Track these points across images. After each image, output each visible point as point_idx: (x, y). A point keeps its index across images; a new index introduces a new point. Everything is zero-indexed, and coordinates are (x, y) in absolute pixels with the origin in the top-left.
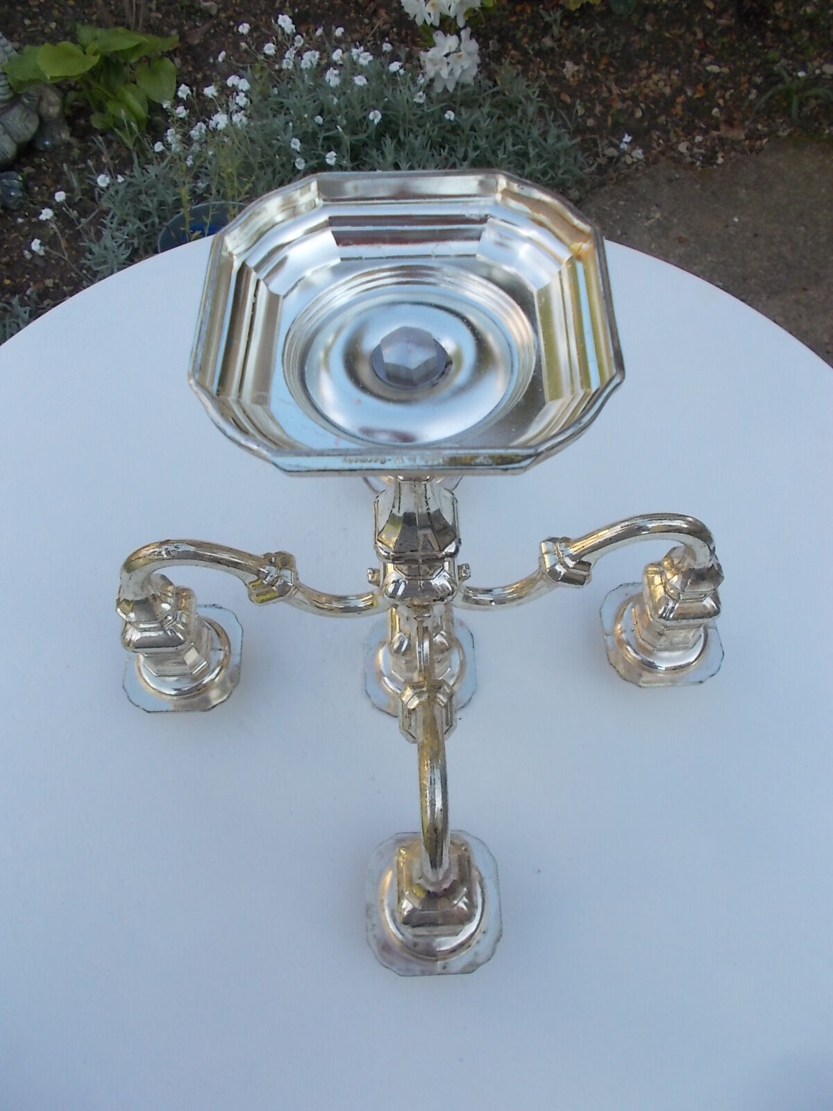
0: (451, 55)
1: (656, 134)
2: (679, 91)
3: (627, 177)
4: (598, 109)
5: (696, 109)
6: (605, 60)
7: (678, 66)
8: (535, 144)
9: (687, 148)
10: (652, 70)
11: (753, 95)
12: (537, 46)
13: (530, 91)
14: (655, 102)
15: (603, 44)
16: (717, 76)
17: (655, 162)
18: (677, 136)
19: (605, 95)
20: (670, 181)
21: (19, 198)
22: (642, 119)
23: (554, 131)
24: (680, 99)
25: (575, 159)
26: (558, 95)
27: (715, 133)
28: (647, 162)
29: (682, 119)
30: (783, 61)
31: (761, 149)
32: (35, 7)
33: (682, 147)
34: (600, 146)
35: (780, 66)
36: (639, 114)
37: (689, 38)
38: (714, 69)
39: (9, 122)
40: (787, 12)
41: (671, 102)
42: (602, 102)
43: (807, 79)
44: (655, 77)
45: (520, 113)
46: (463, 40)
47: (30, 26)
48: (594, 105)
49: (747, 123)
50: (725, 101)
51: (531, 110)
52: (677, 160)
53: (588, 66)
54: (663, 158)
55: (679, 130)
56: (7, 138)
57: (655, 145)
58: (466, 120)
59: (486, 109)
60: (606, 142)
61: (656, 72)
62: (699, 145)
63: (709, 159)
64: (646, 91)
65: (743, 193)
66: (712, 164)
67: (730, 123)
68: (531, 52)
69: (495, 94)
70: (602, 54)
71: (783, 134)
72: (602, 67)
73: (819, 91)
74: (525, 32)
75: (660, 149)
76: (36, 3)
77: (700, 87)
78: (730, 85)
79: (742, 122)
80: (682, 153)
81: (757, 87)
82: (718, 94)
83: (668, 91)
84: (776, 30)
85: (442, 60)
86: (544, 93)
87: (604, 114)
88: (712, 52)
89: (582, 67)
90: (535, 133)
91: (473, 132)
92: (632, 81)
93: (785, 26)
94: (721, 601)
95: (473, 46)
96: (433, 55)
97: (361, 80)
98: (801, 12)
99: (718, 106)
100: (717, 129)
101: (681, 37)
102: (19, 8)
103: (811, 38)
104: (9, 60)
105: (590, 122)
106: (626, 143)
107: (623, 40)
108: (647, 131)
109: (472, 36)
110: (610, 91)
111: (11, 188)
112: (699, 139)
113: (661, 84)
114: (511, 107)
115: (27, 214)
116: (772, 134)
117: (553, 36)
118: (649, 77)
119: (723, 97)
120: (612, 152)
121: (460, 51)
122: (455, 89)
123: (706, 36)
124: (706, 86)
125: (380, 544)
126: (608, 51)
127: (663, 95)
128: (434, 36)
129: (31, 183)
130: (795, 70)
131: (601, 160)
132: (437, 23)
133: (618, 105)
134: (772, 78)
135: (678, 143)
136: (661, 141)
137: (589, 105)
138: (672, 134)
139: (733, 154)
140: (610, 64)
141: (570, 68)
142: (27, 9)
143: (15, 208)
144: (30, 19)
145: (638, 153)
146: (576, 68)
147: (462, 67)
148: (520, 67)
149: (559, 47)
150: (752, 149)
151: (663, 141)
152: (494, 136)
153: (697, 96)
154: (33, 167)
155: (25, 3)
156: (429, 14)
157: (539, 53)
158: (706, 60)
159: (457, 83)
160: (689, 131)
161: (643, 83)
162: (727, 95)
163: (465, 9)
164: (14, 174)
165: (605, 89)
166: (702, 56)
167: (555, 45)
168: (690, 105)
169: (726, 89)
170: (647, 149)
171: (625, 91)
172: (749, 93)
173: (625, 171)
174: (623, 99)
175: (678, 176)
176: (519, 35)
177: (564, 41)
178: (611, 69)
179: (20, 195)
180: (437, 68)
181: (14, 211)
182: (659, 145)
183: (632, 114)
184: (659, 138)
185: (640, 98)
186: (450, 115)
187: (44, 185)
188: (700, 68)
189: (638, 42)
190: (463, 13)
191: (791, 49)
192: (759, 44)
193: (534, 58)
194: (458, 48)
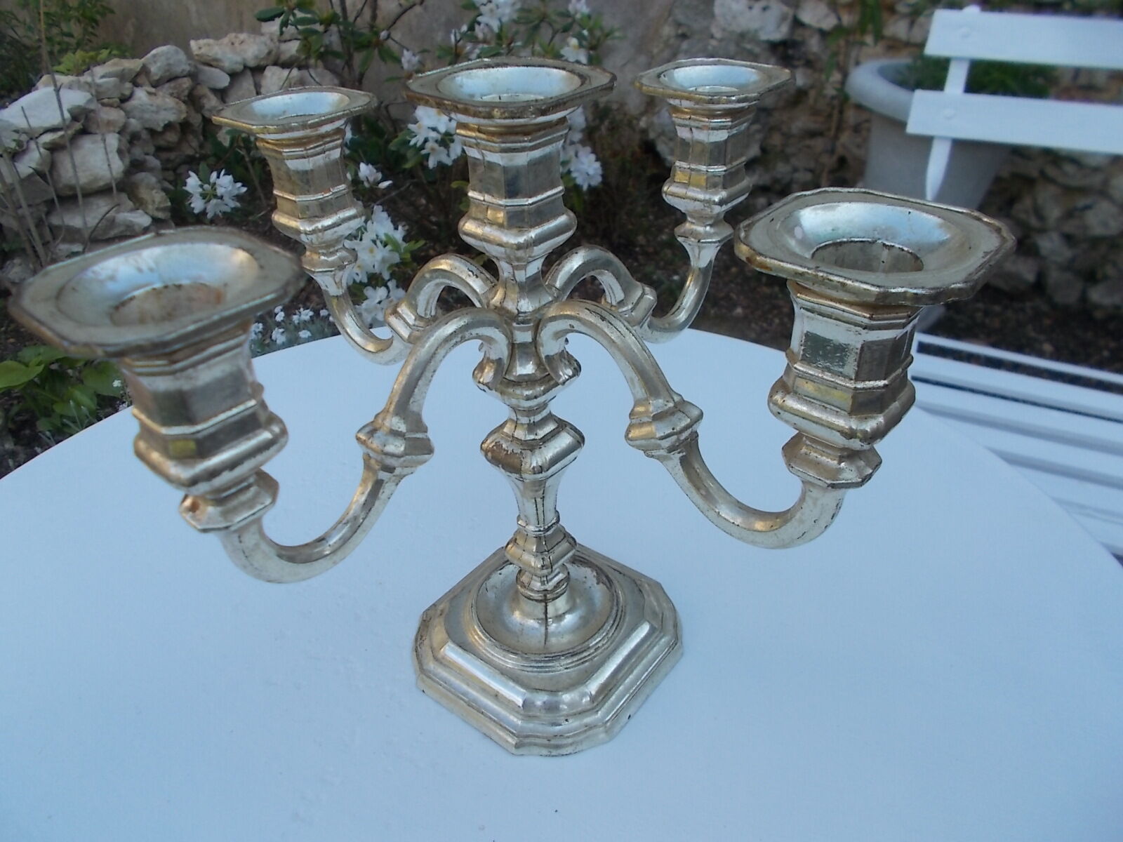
0: (383, 302)
30: (659, 272)
40: (648, 241)
46: (391, 288)
84: (646, 254)
85: (376, 308)
93: (651, 250)
96: (367, 305)
97: (305, 334)
98: (659, 239)
109: (397, 285)
121: (390, 297)
128: (365, 291)
130: (670, 276)
132: (365, 280)
134: (655, 284)
156: (357, 274)
163: (387, 265)
180: (373, 315)
188: (595, 288)
190: (386, 269)
191: (662, 264)
192: (635, 264)
193: (455, 305)
194: (388, 297)
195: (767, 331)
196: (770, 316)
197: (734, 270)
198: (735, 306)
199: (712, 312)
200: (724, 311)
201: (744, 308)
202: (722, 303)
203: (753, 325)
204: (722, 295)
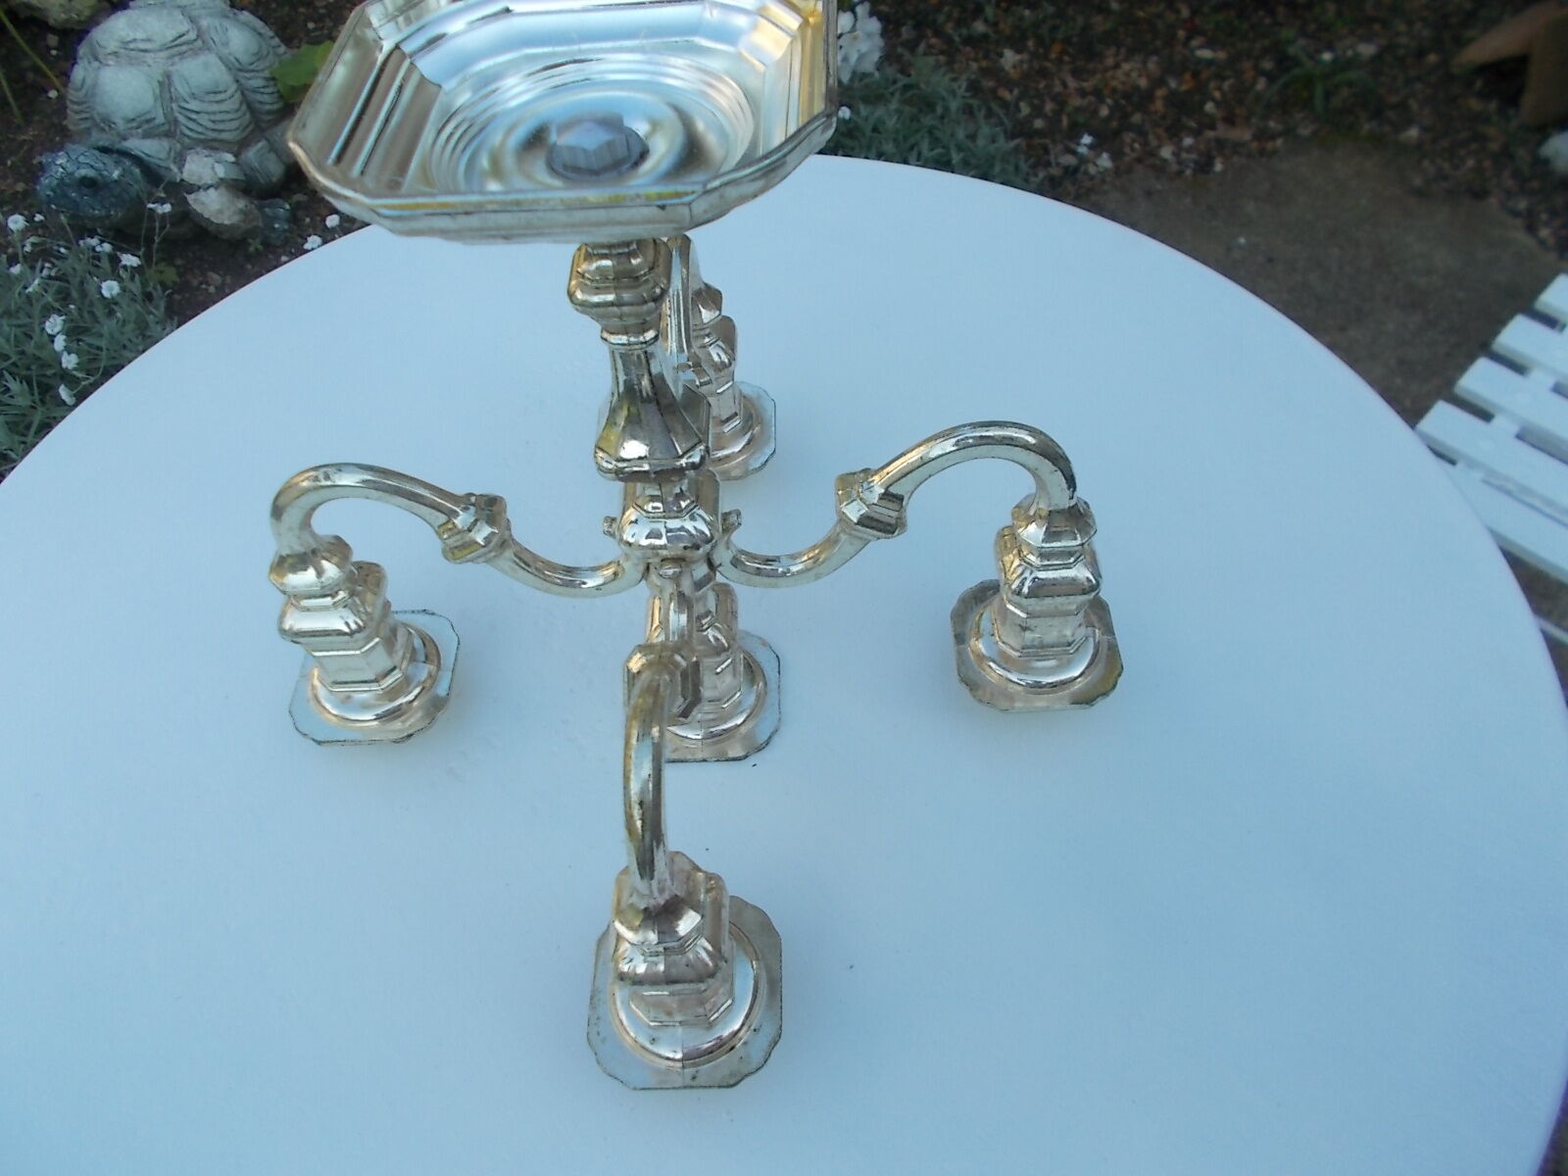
0: (844, 37)
1: (1128, 137)
2: (1160, 82)
3: (1090, 190)
4: (1049, 107)
5: (1184, 107)
6: (1056, 48)
7: (1156, 52)
8: (960, 148)
9: (1174, 154)
10: (1121, 57)
11: (1261, 84)
12: (964, 32)
13: (955, 85)
14: (1127, 96)
15: (1054, 28)
16: (1210, 63)
17: (1129, 171)
18: (1159, 138)
19: (1058, 88)
20: (1149, 194)
21: (285, 231)
22: (1109, 118)
23: (985, 130)
24: (1160, 93)
25: (1017, 168)
26: (994, 91)
27: (1210, 134)
28: (1117, 172)
29: (1164, 117)
30: (1302, 42)
31: (1275, 152)
32: (322, 7)
33: (1166, 152)
34: (1052, 152)
35: (1297, 48)
36: (1104, 112)
37: (1171, 17)
38: (1206, 54)
39: (277, 138)
41: (1148, 97)
42: (1054, 98)
43: (1335, 61)
44: (1126, 66)
45: (939, 110)
46: (859, 18)
47: (315, 30)
48: (1043, 102)
49: (1254, 120)
50: (1223, 94)
51: (954, 105)
52: (1160, 169)
53: (1034, 55)
54: (1139, 168)
55: (1160, 131)
56: (273, 156)
57: (1127, 150)
58: (866, 119)
59: (894, 105)
60: (1060, 147)
61: (1127, 60)
62: (1189, 150)
63: (1204, 166)
64: (1114, 83)
65: (1250, 207)
66: (1207, 172)
67: (1230, 121)
68: (957, 39)
69: (906, 88)
70: (1053, 41)
71: (1305, 131)
72: (1053, 56)
73: (1353, 75)
74: (949, 17)
75: (1134, 155)
76: (324, 3)
77: (1187, 76)
78: (1228, 73)
79: (1247, 119)
80: (1165, 160)
81: (1264, 73)
82: (1212, 85)
83: (1143, 83)
86: (974, 88)
87: (1058, 113)
88: (1201, 33)
89: (1025, 56)
90: (961, 134)
91: (875, 135)
92: (1094, 72)
94: (1103, 574)
95: (874, 25)
99: (1213, 99)
100: (1212, 127)
101: (1159, 16)
102: (302, 10)
103: (1339, 14)
104: (280, 63)
105: (1039, 124)
106: (1085, 145)
107: (1080, 21)
108: (1117, 133)
109: (872, 14)
110: (1065, 85)
111: (276, 218)
112: (1188, 141)
113: (1134, 75)
114: (927, 104)
115: (293, 251)
116: (1289, 132)
117: (986, 21)
118: (1117, 66)
119: (1219, 88)
120: (1069, 160)
121: (855, 31)
122: (851, 80)
123: (1194, 12)
124: (1195, 75)
125: (601, 454)
126: (1060, 36)
127: (1137, 88)
129: (300, 213)
130: (1319, 52)
131: (1055, 171)
133: (1076, 102)
134: (1284, 62)
135: (1160, 146)
136: (1136, 146)
137: (1036, 102)
138: (1151, 137)
139: (1236, 159)
140: (1063, 52)
141: (1010, 58)
142: (311, 10)
143: (279, 243)
144: (316, 22)
145: (1105, 161)
146: (1018, 57)
147: (859, 51)
148: (942, 58)
149: (996, 32)
150: (1262, 152)
151: (1140, 144)
152: (905, 138)
153: (1184, 88)
154: (305, 194)
155: (310, 4)
157: (969, 41)
158: (1194, 43)
159: (854, 73)
160: (1174, 132)
161: (1110, 74)
162: (1226, 85)
164: (280, 201)
165: (1057, 82)
166: (1189, 38)
167: (990, 31)
168: (1173, 99)
169: (1224, 79)
170: (1116, 156)
171: (1085, 84)
172: (1254, 83)
173: (1088, 184)
174: (1083, 93)
175: (1159, 187)
176: (941, 18)
177: (1002, 26)
178: (1066, 58)
179: (286, 227)
181: (278, 247)
182: (1133, 150)
183: (1095, 112)
184: (1134, 141)
185: (1106, 92)
186: (844, 112)
187: (318, 215)
188: (1187, 54)
189: (1100, 24)
191: (1312, 27)
192: (1268, 21)
193: (961, 47)
194: (853, 29)
195: (1445, 178)
196: (1463, 152)
197: (1432, 58)
198: (1409, 122)
199: (1367, 127)
200: (1387, 129)
201: (1424, 129)
202: (1391, 114)
203: (1426, 163)
204: (1394, 99)
